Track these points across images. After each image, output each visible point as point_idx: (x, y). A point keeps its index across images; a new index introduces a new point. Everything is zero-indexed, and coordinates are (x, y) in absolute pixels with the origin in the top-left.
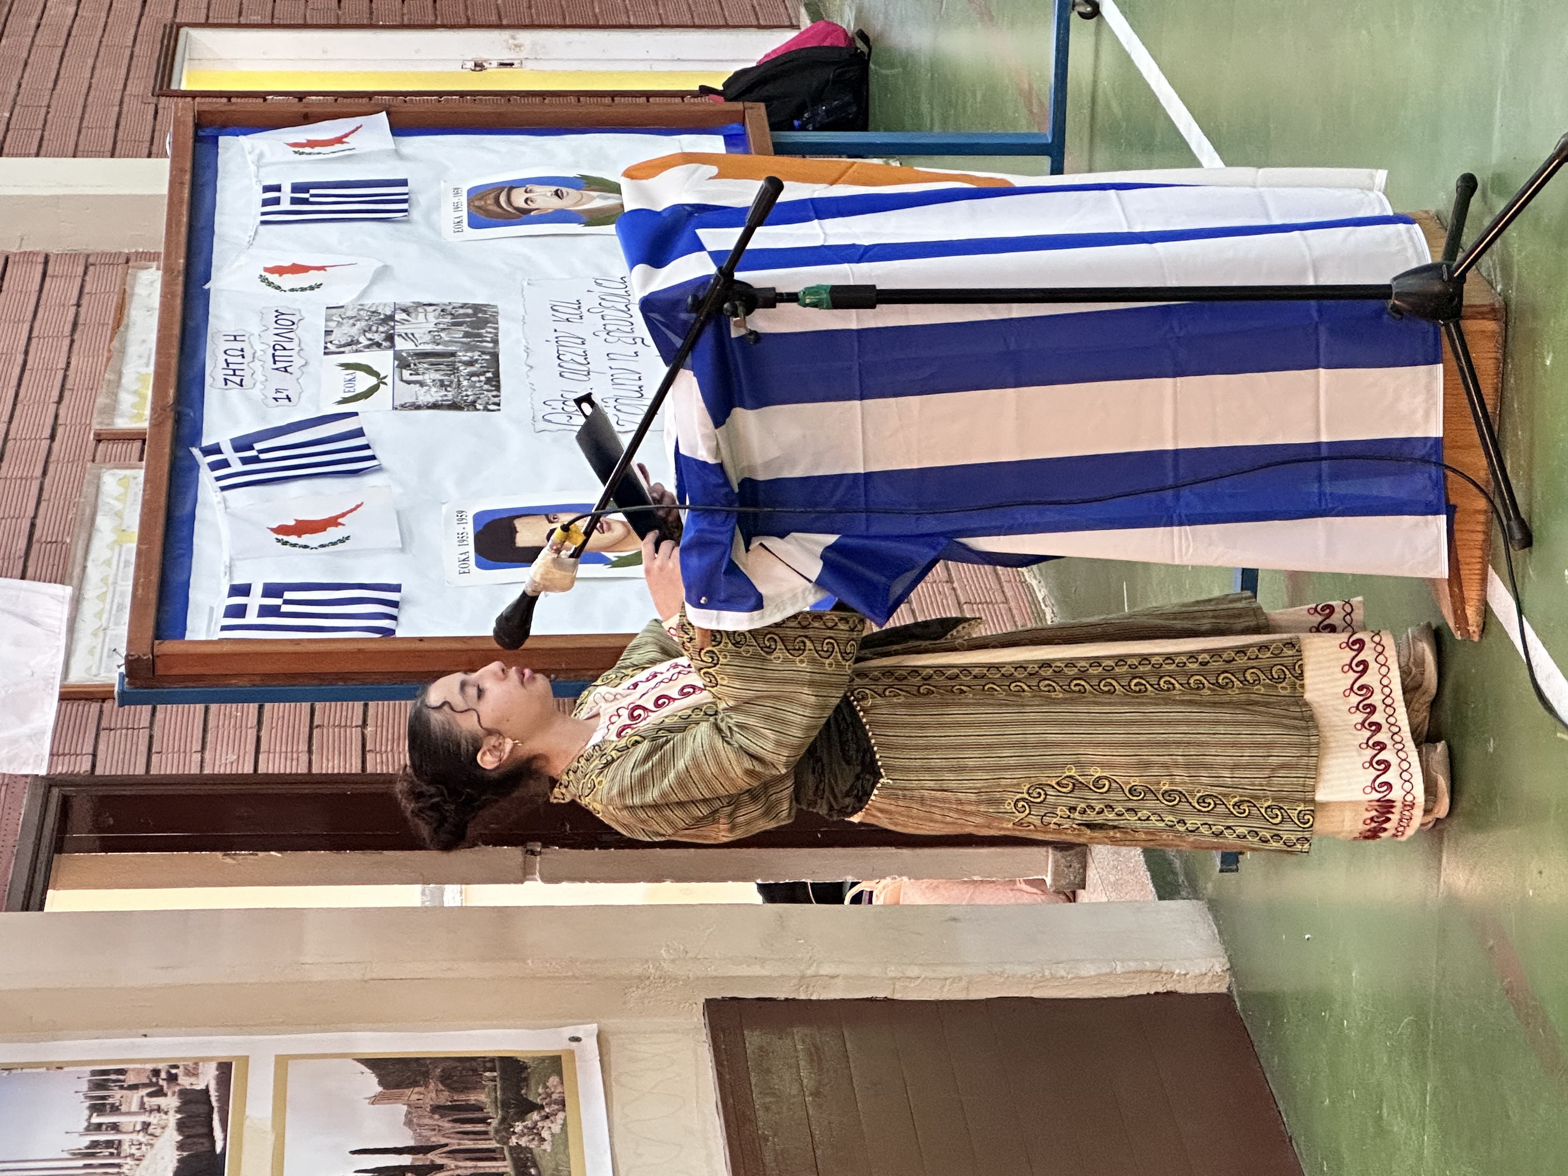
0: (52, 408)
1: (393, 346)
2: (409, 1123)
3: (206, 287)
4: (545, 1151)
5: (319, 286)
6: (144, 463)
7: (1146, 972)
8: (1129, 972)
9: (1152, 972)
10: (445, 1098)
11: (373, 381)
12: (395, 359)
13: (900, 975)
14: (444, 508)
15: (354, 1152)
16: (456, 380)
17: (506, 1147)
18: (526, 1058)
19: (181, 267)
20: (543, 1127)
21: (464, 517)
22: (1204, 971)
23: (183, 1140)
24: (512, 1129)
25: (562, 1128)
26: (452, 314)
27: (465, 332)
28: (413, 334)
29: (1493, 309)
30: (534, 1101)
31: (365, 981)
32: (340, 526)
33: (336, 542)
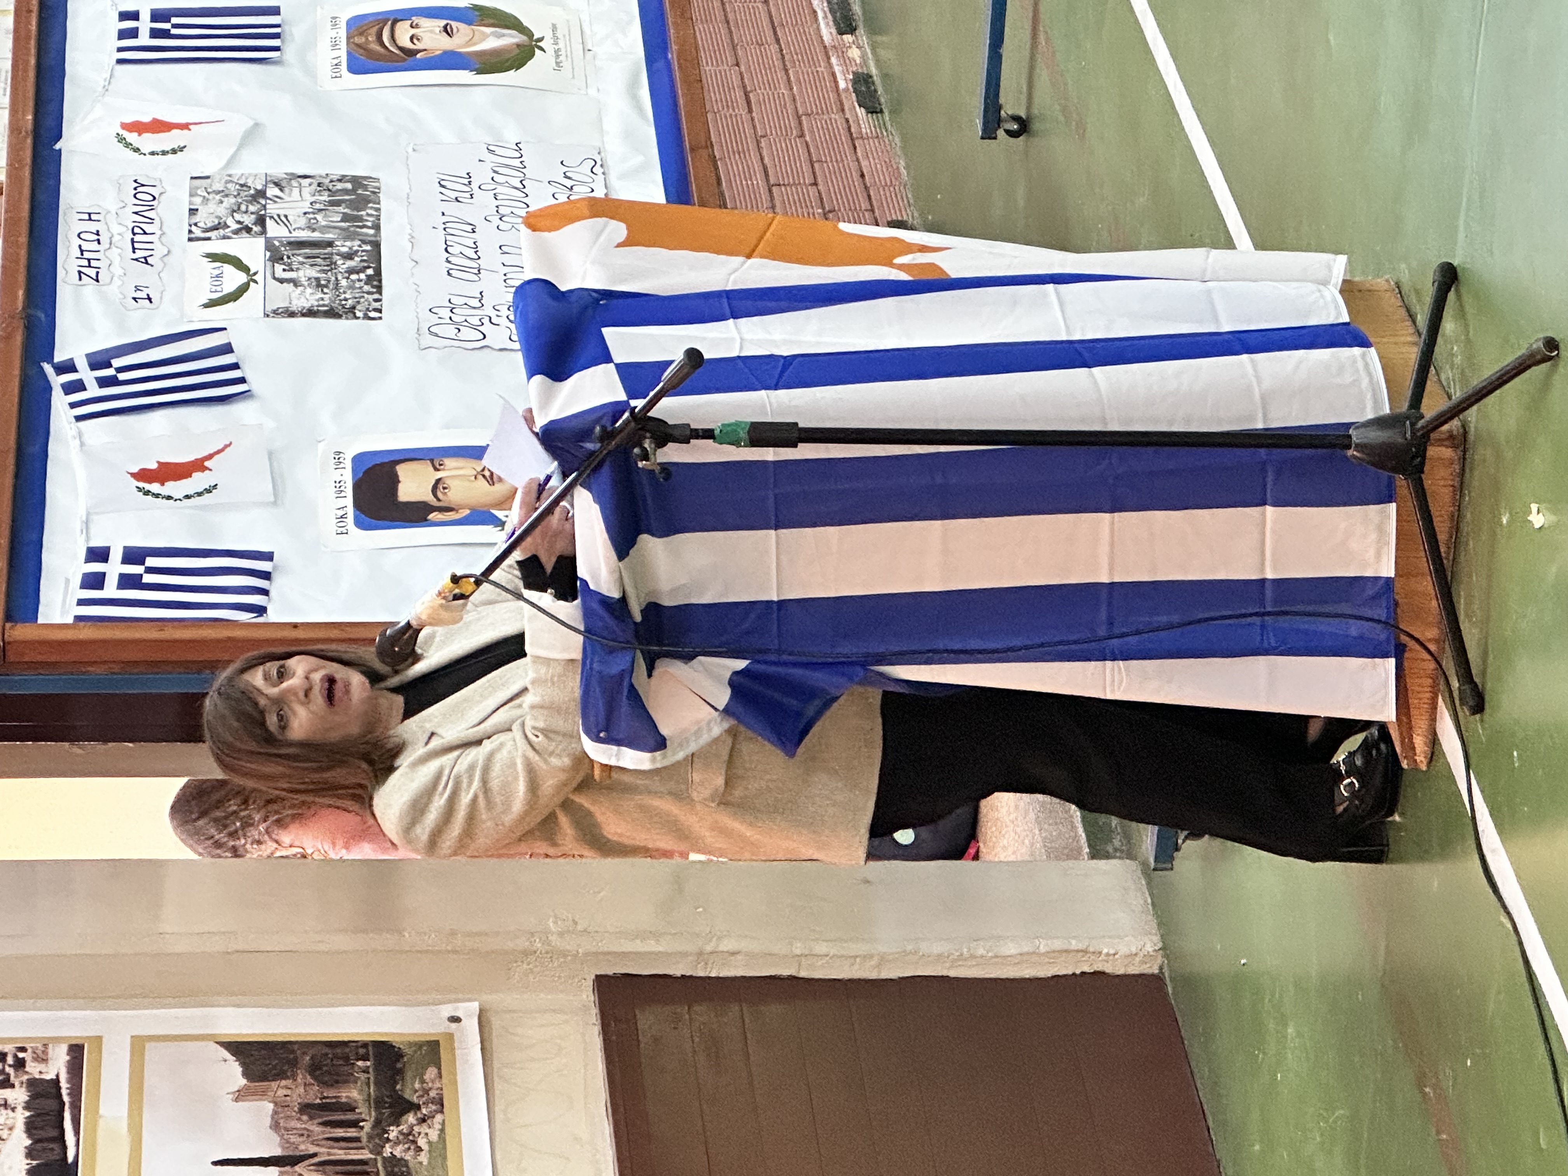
1: (264, 232)
2: (276, 1126)
3: (57, 147)
4: (421, 1163)
5: (181, 149)
7: (1072, 951)
8: (1054, 952)
9: (1078, 951)
10: (314, 1095)
11: (242, 278)
12: (266, 249)
13: (807, 952)
14: (321, 446)
15: (216, 1163)
16: (333, 279)
17: (379, 1158)
18: (402, 1043)
19: (30, 126)
20: (419, 1134)
21: (341, 460)
22: (1134, 950)
23: (32, 1144)
24: (386, 1136)
25: (439, 1136)
26: (329, 190)
27: (344, 213)
28: (286, 216)
29: (1451, 436)
30: (410, 1099)
31: (228, 953)
32: (207, 472)
33: (202, 493)
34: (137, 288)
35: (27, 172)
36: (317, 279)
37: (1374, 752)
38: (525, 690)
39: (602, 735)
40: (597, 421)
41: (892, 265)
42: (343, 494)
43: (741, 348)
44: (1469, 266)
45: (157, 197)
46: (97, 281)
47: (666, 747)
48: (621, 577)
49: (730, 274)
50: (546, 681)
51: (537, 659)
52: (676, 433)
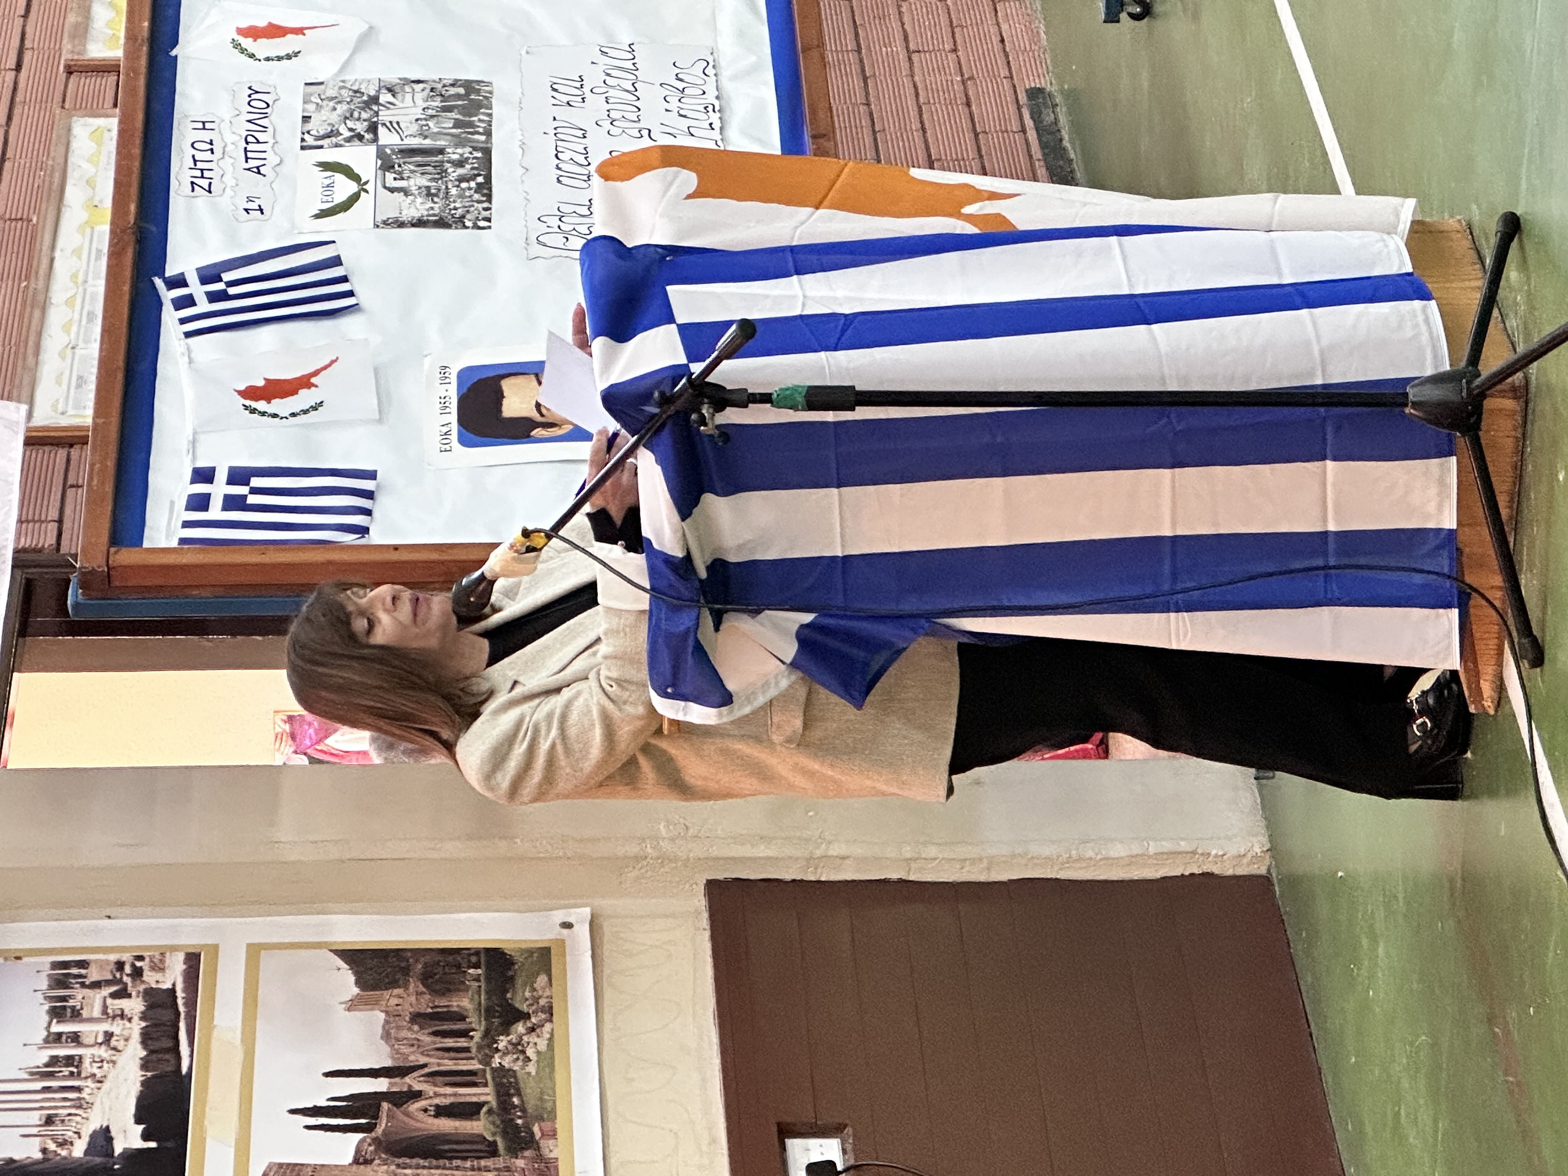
0: (19, 22)
1: (375, 140)
2: (386, 1036)
3: (173, 53)
4: (529, 1074)
5: (296, 54)
6: (117, 110)
7: (1180, 853)
8: (1162, 853)
9: (1187, 853)
10: (425, 1004)
11: (354, 187)
12: (378, 157)
13: (916, 856)
14: (427, 361)
15: (328, 1075)
16: (444, 187)
17: (488, 1068)
18: (513, 950)
19: (145, 33)
20: (528, 1043)
21: (446, 375)
22: (1242, 852)
23: (147, 1055)
24: (495, 1046)
25: (548, 1045)
26: (442, 95)
27: (455, 119)
28: (398, 123)
29: (1514, 389)
30: (520, 1008)
31: (343, 862)
32: (313, 388)
33: (308, 410)
34: (249, 200)
35: (142, 82)
36: (428, 188)
37: (1446, 692)
38: (598, 640)
39: (669, 690)
40: (657, 385)
41: (959, 216)
42: (448, 410)
43: (804, 305)
44: (1530, 218)
45: (271, 103)
46: (210, 192)
47: (732, 702)
48: (684, 535)
49: (796, 228)
50: (618, 632)
51: (609, 609)
52: (734, 397)
